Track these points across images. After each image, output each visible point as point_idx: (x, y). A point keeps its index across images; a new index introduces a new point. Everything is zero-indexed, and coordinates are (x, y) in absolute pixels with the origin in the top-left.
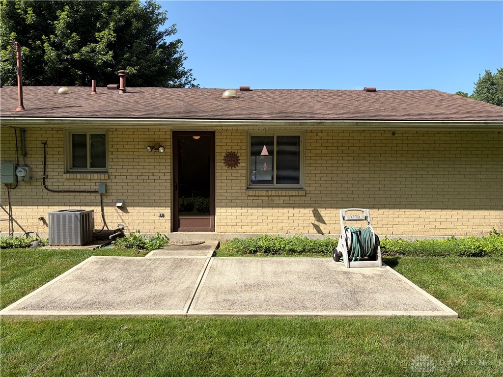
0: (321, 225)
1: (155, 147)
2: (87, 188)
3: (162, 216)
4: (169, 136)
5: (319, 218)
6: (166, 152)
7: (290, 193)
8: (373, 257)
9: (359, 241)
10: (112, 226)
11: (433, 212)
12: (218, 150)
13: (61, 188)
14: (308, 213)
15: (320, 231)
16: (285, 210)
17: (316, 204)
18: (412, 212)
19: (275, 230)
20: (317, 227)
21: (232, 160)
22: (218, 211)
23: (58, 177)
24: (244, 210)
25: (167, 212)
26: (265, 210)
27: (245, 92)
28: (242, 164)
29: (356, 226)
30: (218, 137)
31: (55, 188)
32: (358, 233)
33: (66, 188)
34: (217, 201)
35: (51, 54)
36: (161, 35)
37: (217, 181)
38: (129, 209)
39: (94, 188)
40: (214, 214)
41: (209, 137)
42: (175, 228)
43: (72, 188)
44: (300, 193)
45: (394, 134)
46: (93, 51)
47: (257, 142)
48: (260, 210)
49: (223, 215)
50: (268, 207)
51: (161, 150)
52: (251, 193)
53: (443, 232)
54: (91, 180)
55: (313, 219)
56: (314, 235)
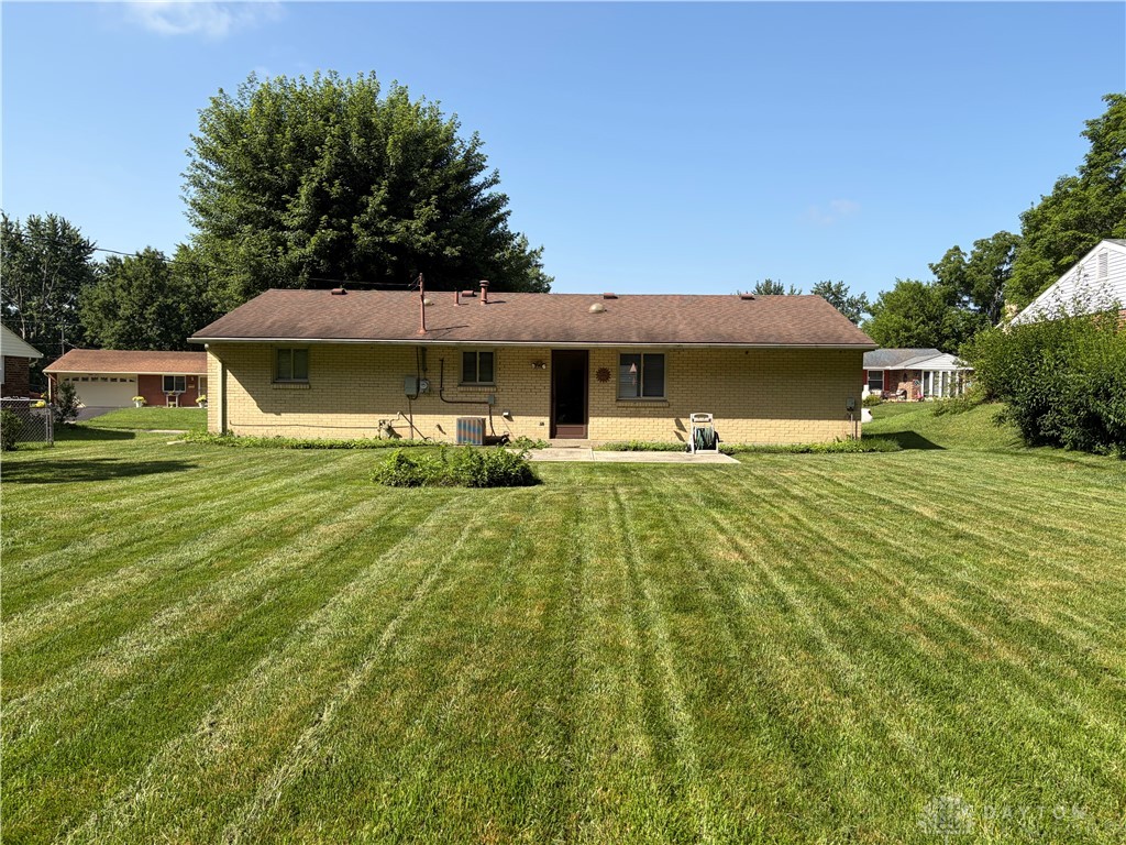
0: (682, 433)
1: (539, 364)
2: (478, 399)
3: (542, 424)
4: (549, 355)
5: (681, 427)
6: (547, 368)
7: (655, 404)
8: (713, 447)
9: (702, 435)
10: (499, 433)
11: (783, 421)
12: (591, 366)
13: (455, 399)
14: (672, 421)
15: (681, 439)
16: (651, 420)
17: (678, 414)
18: (764, 421)
19: (641, 437)
20: (678, 435)
21: (604, 375)
22: (591, 419)
23: (452, 389)
24: (614, 419)
25: (547, 420)
26: (633, 420)
27: (610, 301)
28: (613, 379)
29: (701, 426)
30: (591, 355)
31: (450, 399)
32: (702, 431)
33: (460, 399)
34: (590, 412)
35: (364, 239)
36: (478, 189)
37: (590, 394)
38: (513, 417)
39: (483, 399)
40: (587, 423)
41: (582, 355)
42: (552, 436)
43: (465, 399)
44: (664, 404)
45: (747, 353)
46: (408, 228)
47: (626, 358)
48: (628, 419)
49: (595, 424)
50: (636, 416)
51: (544, 367)
52: (620, 404)
53: (791, 440)
54: (481, 393)
55: (675, 428)
56: (676, 441)
